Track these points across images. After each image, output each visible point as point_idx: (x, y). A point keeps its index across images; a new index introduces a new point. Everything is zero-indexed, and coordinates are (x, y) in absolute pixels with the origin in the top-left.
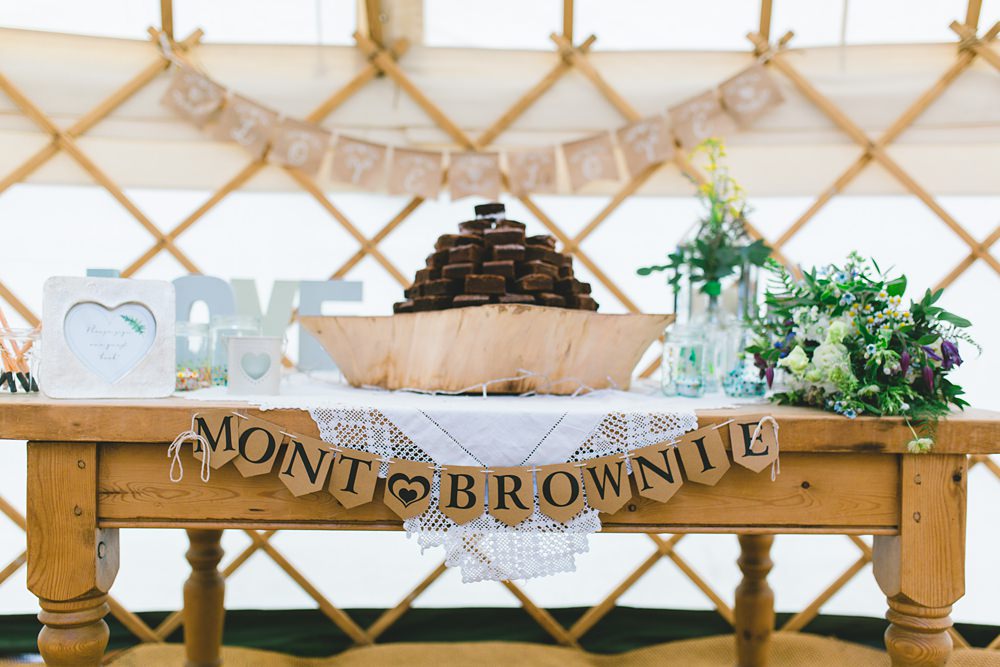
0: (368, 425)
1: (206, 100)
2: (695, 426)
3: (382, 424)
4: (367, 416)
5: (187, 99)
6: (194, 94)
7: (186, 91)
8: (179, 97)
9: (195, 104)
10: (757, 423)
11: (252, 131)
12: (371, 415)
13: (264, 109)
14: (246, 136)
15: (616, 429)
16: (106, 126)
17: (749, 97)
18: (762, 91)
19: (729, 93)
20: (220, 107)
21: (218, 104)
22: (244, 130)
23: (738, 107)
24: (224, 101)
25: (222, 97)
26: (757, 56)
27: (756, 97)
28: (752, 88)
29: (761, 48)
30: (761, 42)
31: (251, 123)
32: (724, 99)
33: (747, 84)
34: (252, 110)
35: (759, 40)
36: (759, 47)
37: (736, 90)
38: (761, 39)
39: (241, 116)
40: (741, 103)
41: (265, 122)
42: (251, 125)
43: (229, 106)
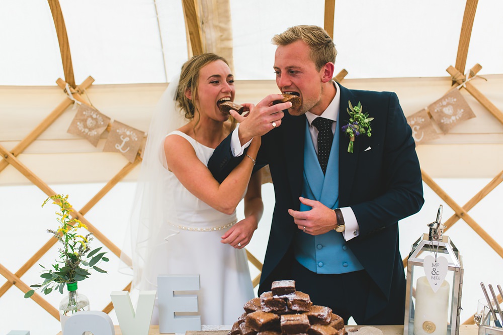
1: (97, 126)
5: (85, 126)
6: (90, 122)
7: (84, 121)
8: (80, 125)
9: (90, 129)
11: (127, 144)
13: (134, 130)
14: (124, 149)
16: (37, 146)
17: (449, 114)
18: (458, 110)
19: (436, 111)
20: (107, 130)
21: (105, 128)
22: (123, 144)
23: (442, 121)
24: (108, 126)
25: (107, 124)
26: (454, 82)
27: (455, 115)
28: (451, 107)
29: (457, 77)
30: (457, 73)
31: (127, 139)
32: (431, 113)
33: (448, 104)
34: (127, 130)
35: (456, 72)
36: (455, 77)
37: (440, 108)
38: (457, 71)
39: (120, 135)
40: (444, 118)
41: (134, 138)
42: (127, 141)
43: (112, 129)
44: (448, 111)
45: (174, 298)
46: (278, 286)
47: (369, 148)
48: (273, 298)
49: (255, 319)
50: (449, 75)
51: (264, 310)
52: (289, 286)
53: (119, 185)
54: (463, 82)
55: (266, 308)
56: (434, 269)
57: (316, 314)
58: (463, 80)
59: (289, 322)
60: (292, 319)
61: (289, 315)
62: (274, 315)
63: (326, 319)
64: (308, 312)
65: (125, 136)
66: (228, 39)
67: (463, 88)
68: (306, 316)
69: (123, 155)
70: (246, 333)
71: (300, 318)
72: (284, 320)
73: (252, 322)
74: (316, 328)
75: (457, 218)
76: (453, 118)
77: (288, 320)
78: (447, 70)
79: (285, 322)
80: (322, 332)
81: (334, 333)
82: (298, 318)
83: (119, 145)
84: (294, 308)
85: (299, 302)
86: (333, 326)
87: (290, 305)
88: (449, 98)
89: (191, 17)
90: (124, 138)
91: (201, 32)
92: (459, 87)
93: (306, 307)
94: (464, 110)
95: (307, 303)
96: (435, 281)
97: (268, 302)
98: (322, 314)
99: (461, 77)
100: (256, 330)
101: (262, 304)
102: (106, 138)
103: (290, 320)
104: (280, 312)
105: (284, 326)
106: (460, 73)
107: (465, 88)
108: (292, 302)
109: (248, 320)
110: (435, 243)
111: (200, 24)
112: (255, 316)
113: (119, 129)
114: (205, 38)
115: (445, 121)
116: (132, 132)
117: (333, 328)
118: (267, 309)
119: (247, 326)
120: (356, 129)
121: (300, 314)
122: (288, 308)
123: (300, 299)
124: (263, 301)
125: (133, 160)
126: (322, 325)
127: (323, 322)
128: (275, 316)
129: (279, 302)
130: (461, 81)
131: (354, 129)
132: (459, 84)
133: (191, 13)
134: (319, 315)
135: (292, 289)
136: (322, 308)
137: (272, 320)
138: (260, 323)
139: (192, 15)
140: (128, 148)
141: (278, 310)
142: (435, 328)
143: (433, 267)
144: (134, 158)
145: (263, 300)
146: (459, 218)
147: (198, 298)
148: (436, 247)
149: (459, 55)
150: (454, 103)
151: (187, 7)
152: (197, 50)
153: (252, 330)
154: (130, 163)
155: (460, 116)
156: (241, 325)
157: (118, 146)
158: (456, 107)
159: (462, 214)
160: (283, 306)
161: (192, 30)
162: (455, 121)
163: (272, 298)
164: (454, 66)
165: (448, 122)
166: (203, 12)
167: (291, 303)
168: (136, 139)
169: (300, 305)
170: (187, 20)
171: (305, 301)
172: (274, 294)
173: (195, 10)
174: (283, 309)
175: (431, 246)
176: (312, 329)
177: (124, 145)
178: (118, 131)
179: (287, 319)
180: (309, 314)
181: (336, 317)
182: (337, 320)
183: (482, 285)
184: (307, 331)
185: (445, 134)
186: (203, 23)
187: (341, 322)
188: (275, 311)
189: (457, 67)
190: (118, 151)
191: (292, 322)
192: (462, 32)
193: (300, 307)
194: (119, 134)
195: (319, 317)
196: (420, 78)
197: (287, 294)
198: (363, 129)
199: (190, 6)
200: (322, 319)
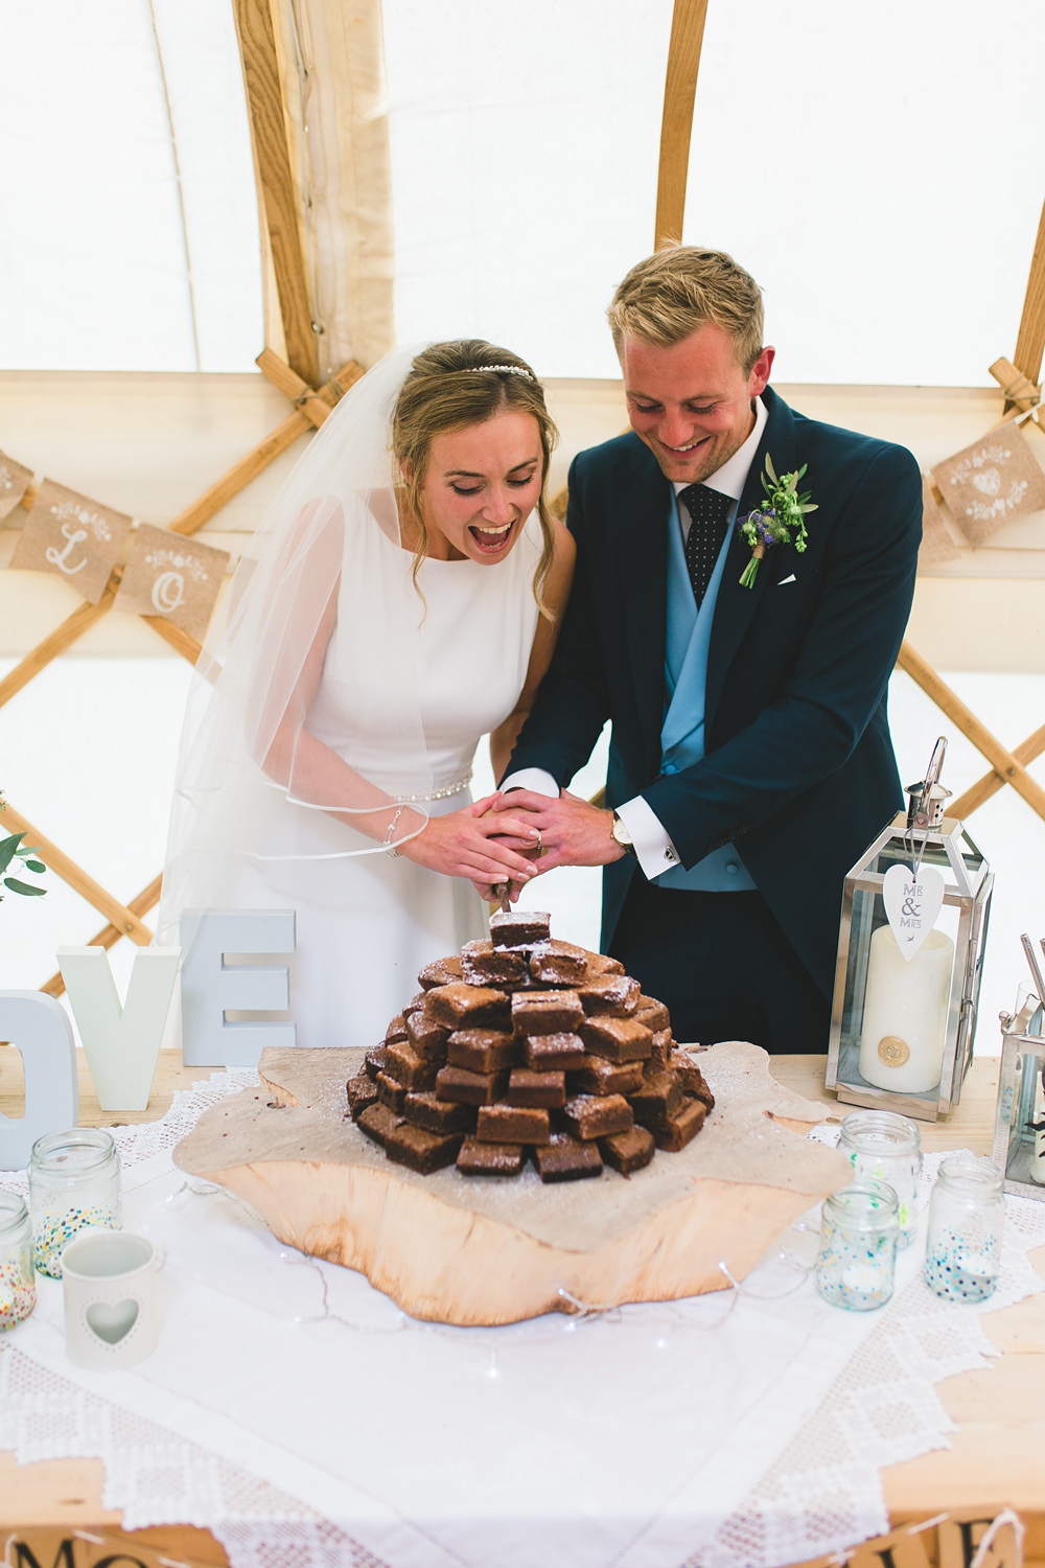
0: (314, 1544)
2: (884, 1528)
3: (338, 1541)
4: (312, 1531)
10: (990, 1521)
11: (80, 551)
12: (319, 1527)
14: (70, 563)
15: (745, 1536)
17: (990, 493)
18: (1014, 483)
19: (954, 481)
20: (23, 506)
21: (17, 500)
22: (69, 548)
23: (969, 512)
24: (28, 493)
25: (25, 487)
26: (1010, 405)
27: (1003, 495)
28: (996, 473)
29: (1018, 391)
30: (1019, 379)
31: (80, 536)
32: (941, 489)
33: (988, 465)
34: (81, 510)
35: (1014, 376)
36: (1013, 390)
37: (967, 475)
38: (1018, 372)
39: (62, 523)
40: (975, 503)
41: (103, 532)
42: (80, 540)
43: (38, 503)
44: (986, 483)
45: (226, 972)
46: (507, 923)
47: (792, 578)
48: (495, 952)
49: (448, 1001)
50: (997, 385)
51: (470, 982)
52: (535, 922)
53: (56, 668)
54: (1033, 404)
55: (474, 976)
56: (909, 901)
57: (600, 991)
58: (1032, 399)
59: (531, 1004)
60: (541, 998)
61: (534, 993)
62: (496, 992)
63: (624, 1002)
64: (580, 986)
65: (75, 525)
66: (383, 253)
67: (1031, 423)
68: (576, 995)
69: (69, 579)
70: (426, 1033)
71: (559, 997)
72: (519, 1002)
73: (440, 1009)
74: (598, 1022)
75: (997, 780)
76: (999, 505)
77: (529, 1002)
78: (991, 371)
79: (523, 1004)
80: (612, 1032)
81: (643, 1035)
82: (554, 998)
83: (56, 552)
84: (545, 977)
85: (559, 961)
86: (640, 1022)
87: (536, 969)
88: (992, 449)
89: (277, 186)
90: (71, 532)
91: (303, 229)
92: (1021, 418)
93: (576, 976)
94: (1028, 483)
95: (579, 965)
96: (909, 931)
97: (480, 963)
98: (614, 990)
99: (1030, 391)
100: (449, 1027)
101: (467, 965)
102: (21, 529)
103: (535, 1002)
104: (511, 987)
105: (519, 1014)
106: (1025, 380)
107: (1038, 424)
108: (541, 961)
109: (428, 1003)
110: (917, 834)
111: (302, 207)
112: (448, 993)
113: (56, 504)
114: (316, 246)
115: (976, 511)
116: (95, 516)
117: (640, 1025)
118: (477, 979)
119: (427, 1019)
120: (766, 526)
121: (560, 989)
122: (531, 978)
123: (562, 954)
124: (469, 959)
125: (96, 598)
126: (612, 1017)
127: (617, 1010)
128: (497, 995)
129: (509, 960)
130: (1026, 403)
131: (760, 525)
132: (1022, 411)
133: (276, 174)
134: (607, 993)
135: (542, 931)
136: (616, 979)
137: (491, 1003)
138: (460, 1007)
139: (280, 180)
140: (84, 562)
141: (505, 982)
142: (909, 1054)
143: (907, 896)
144: (101, 591)
145: (469, 957)
146: (1003, 781)
147: (288, 973)
148: (918, 843)
149: (1025, 330)
150: (1003, 463)
151: (266, 155)
152: (289, 280)
153: (438, 1026)
154: (89, 605)
155: (1018, 500)
156: (411, 1017)
157: (52, 554)
158: (1008, 473)
159: (1010, 771)
160: (519, 973)
161: (279, 222)
162: (1004, 514)
163: (491, 951)
164: (1011, 358)
165: (985, 516)
166: (312, 171)
167: (538, 963)
168: (108, 537)
169: (561, 970)
170: (265, 193)
171: (574, 960)
172: (496, 943)
173: (288, 164)
174: (518, 978)
175: (908, 841)
176: (588, 1025)
177: (72, 552)
178: (54, 510)
179: (526, 998)
180: (583, 991)
181: (651, 1001)
182: (650, 1008)
183: (1024, 940)
184: (576, 1026)
185: (974, 549)
186: (310, 205)
187: (661, 1013)
188: (498, 983)
189: (1018, 364)
190: (52, 569)
191: (539, 1005)
192: (1034, 265)
193: (559, 974)
194: (59, 518)
195: (606, 998)
196: (919, 387)
197: (530, 943)
198: (783, 531)
199: (275, 155)
200: (613, 1003)
